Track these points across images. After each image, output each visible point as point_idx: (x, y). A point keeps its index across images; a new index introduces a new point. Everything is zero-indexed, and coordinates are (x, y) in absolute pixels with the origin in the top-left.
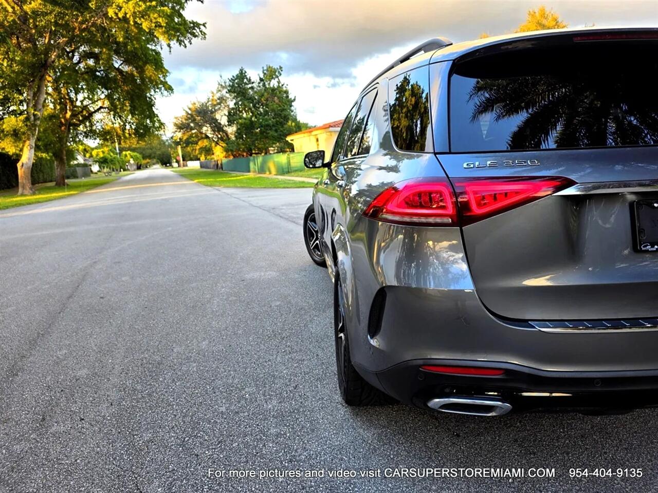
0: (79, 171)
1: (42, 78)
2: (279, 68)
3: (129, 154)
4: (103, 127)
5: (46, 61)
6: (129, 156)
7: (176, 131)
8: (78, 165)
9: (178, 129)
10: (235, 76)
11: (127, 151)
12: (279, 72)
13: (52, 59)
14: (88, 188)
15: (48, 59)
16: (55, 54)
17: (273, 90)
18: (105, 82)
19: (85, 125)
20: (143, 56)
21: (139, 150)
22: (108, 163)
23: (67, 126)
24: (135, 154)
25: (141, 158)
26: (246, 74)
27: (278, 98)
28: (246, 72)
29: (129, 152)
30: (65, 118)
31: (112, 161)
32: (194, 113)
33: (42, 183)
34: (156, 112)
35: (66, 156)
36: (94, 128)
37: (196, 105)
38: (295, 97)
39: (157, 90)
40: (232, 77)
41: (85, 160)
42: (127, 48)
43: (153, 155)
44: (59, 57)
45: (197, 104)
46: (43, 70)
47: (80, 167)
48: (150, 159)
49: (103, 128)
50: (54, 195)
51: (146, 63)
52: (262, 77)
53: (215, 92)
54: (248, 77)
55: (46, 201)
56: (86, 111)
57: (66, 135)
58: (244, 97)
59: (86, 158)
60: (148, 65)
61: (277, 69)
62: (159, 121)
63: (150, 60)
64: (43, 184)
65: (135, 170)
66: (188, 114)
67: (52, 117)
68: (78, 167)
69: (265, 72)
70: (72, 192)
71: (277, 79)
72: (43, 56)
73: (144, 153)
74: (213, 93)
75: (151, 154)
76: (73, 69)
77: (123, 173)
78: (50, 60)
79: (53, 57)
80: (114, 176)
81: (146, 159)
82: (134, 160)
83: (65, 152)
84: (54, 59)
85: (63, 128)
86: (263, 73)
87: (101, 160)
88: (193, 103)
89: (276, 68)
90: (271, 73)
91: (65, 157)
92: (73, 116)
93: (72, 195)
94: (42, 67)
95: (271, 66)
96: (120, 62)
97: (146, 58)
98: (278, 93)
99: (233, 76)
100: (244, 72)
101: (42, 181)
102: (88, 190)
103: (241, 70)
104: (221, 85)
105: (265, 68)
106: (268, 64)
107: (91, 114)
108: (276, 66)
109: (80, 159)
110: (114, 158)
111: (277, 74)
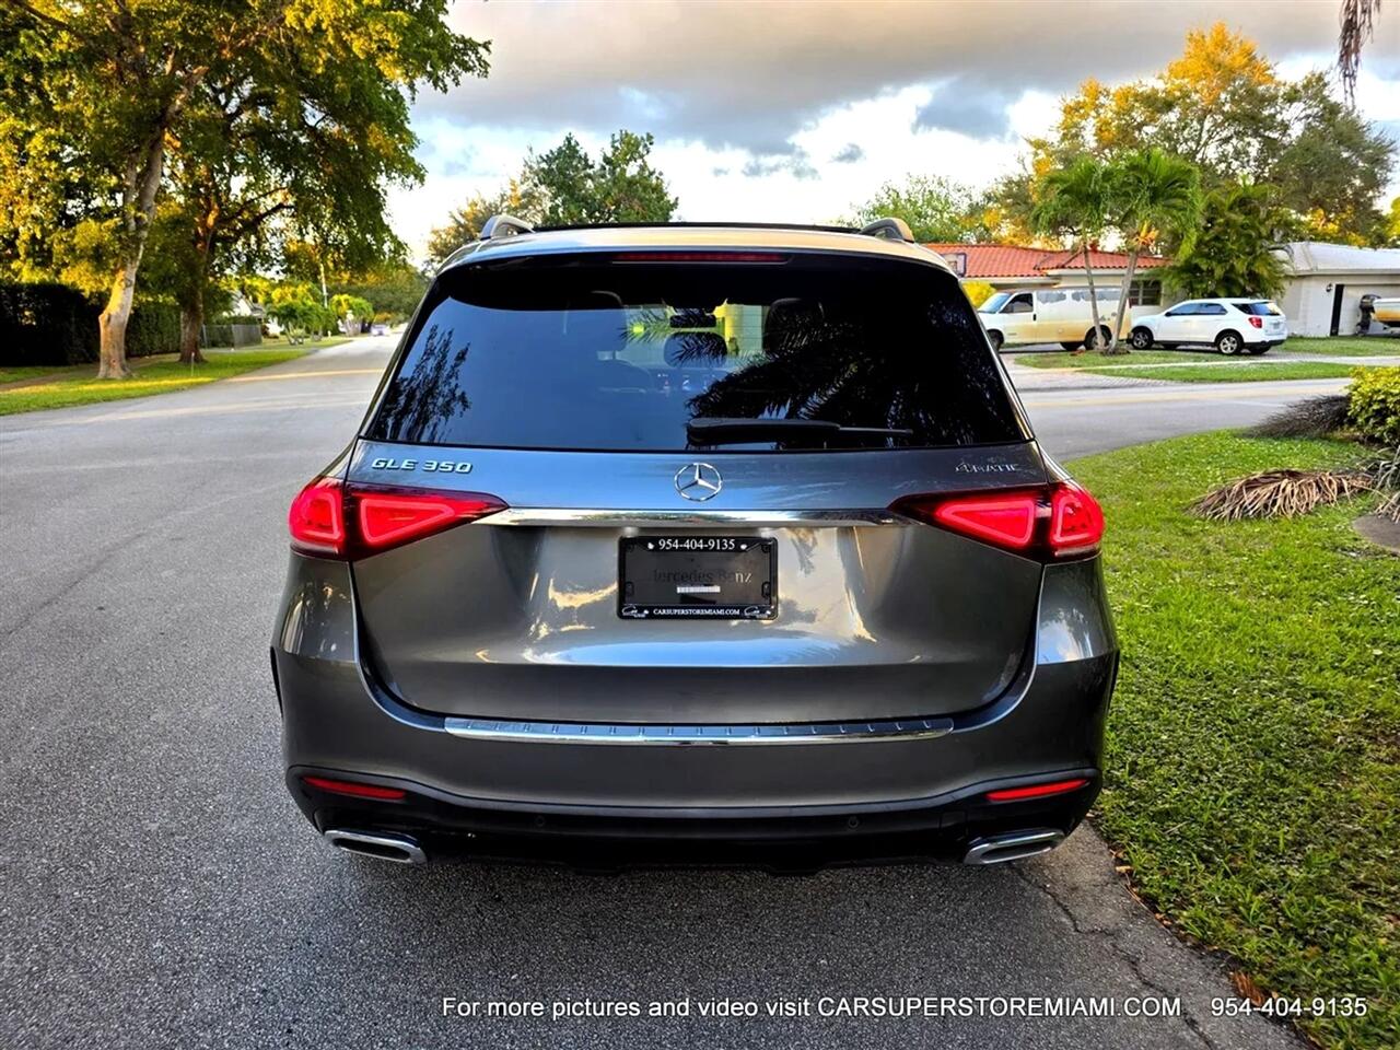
0: (237, 331)
1: (156, 145)
2: (645, 137)
3: (346, 300)
4: (285, 245)
5: (164, 111)
6: (344, 305)
7: (432, 260)
8: (237, 320)
9: (437, 255)
10: (555, 150)
11: (342, 293)
12: (645, 146)
13: (177, 108)
14: (239, 370)
15: (167, 108)
16: (182, 96)
17: (631, 182)
18: (286, 156)
19: (248, 239)
20: (363, 105)
21: (367, 293)
22: (296, 318)
23: (208, 242)
24: (359, 300)
25: (371, 310)
26: (578, 148)
27: (641, 200)
28: (578, 144)
29: (346, 296)
30: (204, 224)
31: (305, 314)
32: (471, 224)
33: (157, 353)
34: (386, 220)
35: (204, 303)
36: (266, 246)
37: (478, 208)
38: (677, 199)
39: (393, 174)
40: (548, 153)
41: (254, 309)
42: (333, 88)
43: (396, 305)
44: (192, 103)
45: (480, 203)
46: (158, 128)
47: (239, 323)
48: (389, 313)
49: (283, 248)
50: (166, 382)
51: (370, 119)
52: (609, 155)
53: (518, 182)
54: (582, 153)
55: (142, 396)
56: (250, 212)
57: (205, 258)
58: (572, 196)
59: (256, 305)
60: (373, 124)
61: (642, 139)
62: (394, 239)
63: (378, 113)
64: (160, 356)
65: (356, 335)
66: (460, 225)
67: (176, 222)
68: (235, 323)
69: (617, 144)
70: (200, 380)
71: (640, 162)
72: (157, 101)
73: (378, 299)
74: (513, 183)
75: (392, 302)
76: (224, 126)
77: (330, 338)
78: (171, 110)
79: (178, 102)
80: (309, 347)
81: (382, 312)
82: (354, 314)
83: (200, 294)
84: (180, 106)
85: (199, 245)
86: (613, 146)
87: (283, 312)
88: (470, 201)
89: (639, 138)
90: (631, 147)
91: (201, 306)
92: (221, 221)
93: (199, 384)
94: (154, 122)
95: (629, 132)
96: (319, 116)
97: (370, 110)
98: (640, 189)
99: (551, 151)
100: (573, 143)
101: (158, 350)
102: (237, 374)
103: (567, 138)
104: (531, 168)
105: (617, 137)
106: (624, 128)
107: (259, 219)
108: (639, 134)
109: (243, 308)
110: (311, 309)
111: (641, 149)
